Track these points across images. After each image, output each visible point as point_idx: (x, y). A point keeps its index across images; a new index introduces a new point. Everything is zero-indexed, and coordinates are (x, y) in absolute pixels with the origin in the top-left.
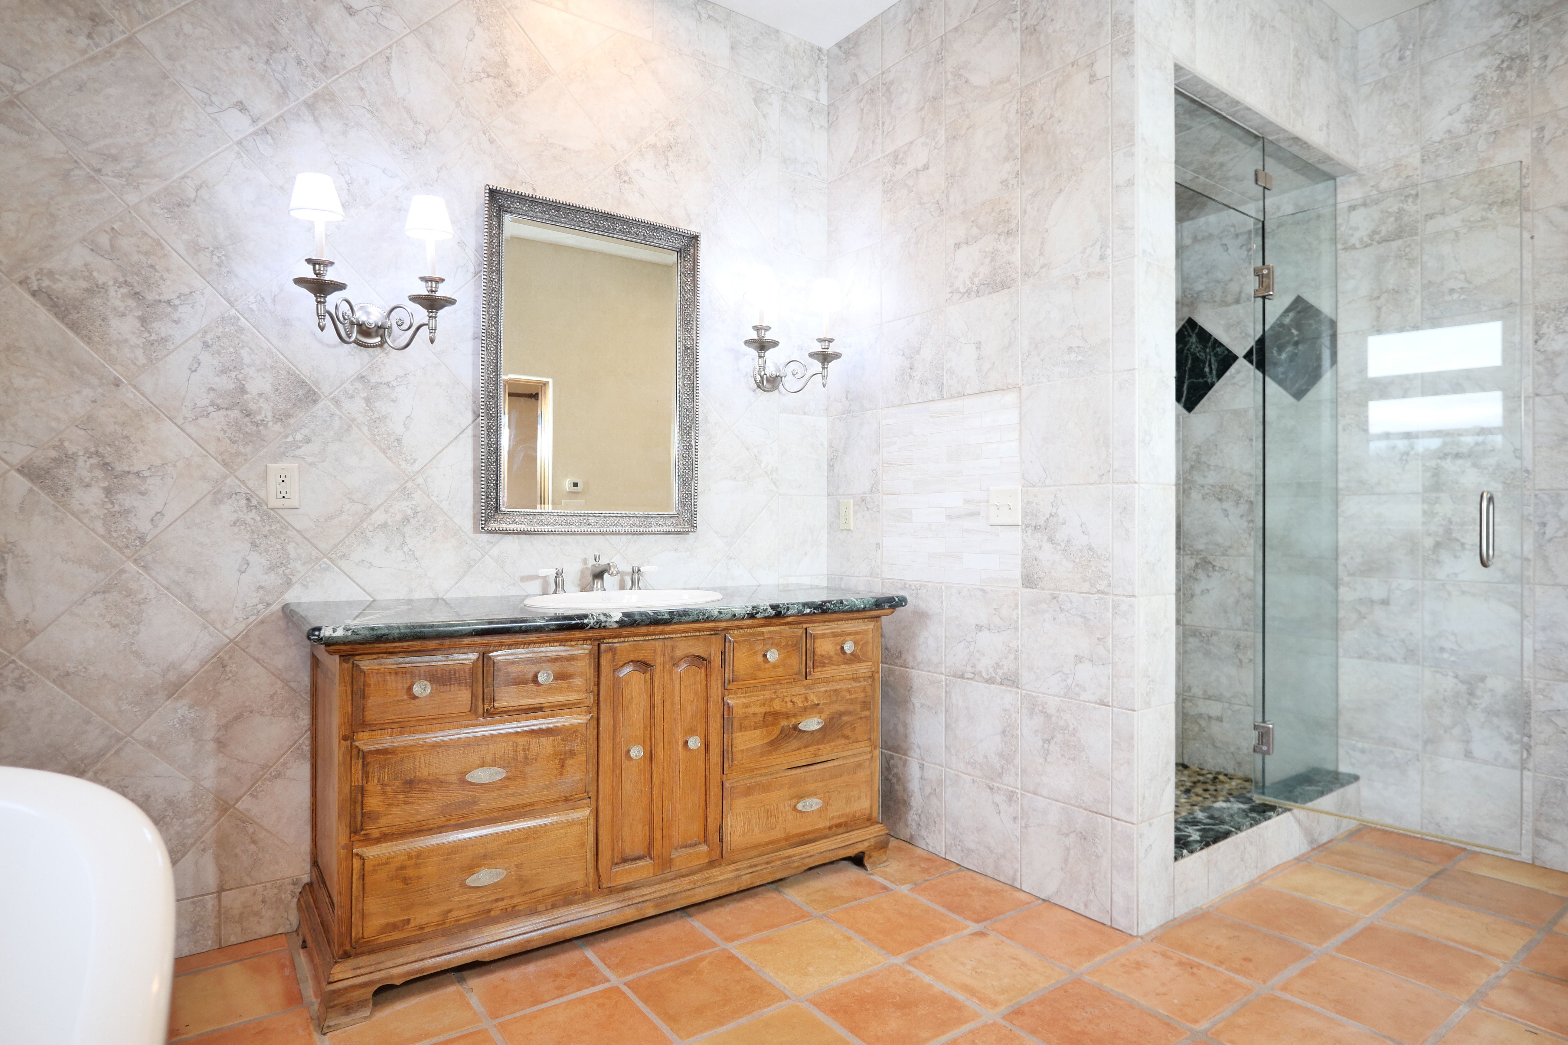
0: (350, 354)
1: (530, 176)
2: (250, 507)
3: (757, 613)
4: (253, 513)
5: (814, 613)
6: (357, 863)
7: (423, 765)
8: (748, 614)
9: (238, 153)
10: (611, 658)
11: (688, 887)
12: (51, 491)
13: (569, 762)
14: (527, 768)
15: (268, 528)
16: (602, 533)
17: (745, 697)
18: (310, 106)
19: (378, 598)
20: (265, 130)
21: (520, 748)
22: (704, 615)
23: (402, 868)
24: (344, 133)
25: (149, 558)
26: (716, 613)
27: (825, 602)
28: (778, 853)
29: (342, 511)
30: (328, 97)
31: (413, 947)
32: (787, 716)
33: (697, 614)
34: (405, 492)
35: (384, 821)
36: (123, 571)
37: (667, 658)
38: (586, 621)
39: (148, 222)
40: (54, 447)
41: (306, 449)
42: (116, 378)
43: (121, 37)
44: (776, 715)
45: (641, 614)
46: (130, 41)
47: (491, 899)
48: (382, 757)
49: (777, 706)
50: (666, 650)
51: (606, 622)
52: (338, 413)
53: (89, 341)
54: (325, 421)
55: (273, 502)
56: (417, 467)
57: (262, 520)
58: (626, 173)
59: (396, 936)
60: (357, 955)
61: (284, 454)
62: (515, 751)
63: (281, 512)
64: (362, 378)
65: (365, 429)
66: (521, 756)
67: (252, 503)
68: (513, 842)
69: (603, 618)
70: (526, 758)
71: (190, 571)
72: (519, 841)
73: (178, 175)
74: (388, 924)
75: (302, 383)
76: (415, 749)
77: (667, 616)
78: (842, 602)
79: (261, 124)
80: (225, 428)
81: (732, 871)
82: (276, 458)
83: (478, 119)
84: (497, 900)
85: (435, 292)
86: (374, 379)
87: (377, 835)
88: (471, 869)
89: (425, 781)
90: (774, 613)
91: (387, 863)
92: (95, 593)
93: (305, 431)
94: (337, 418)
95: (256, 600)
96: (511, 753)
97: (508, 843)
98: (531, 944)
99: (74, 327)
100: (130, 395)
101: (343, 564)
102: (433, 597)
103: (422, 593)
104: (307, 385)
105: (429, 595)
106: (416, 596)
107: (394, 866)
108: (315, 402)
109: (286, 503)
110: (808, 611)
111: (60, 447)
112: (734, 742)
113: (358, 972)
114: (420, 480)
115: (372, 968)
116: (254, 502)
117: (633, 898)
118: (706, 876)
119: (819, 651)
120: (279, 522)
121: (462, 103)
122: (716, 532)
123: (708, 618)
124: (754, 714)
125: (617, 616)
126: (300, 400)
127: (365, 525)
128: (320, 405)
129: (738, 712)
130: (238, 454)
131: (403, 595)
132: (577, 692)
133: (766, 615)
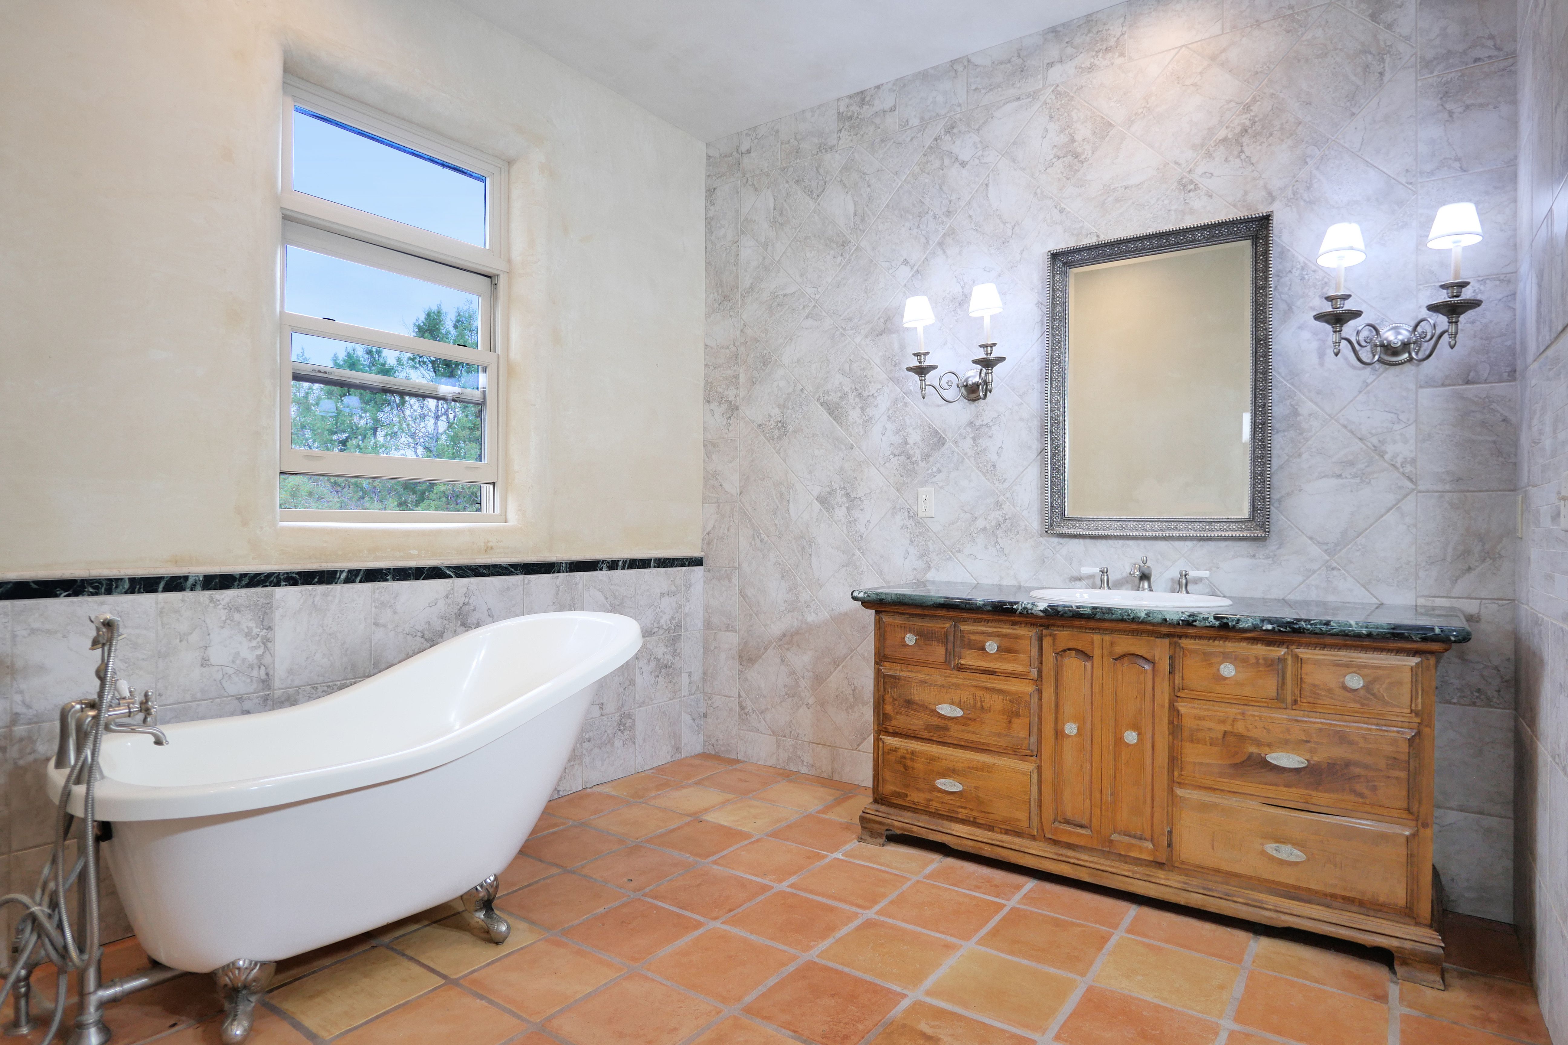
0: (964, 408)
1: (1094, 226)
2: (909, 517)
3: (1195, 621)
4: (911, 521)
5: (1280, 630)
6: (881, 744)
7: (915, 692)
8: (1182, 620)
9: (905, 292)
10: (1051, 642)
11: (1126, 873)
12: (827, 509)
13: (1016, 721)
14: (983, 716)
15: (918, 530)
16: (1165, 538)
17: (1200, 708)
18: (941, 244)
19: (980, 582)
20: (918, 271)
21: (978, 699)
22: (1129, 615)
23: (904, 758)
24: (960, 253)
25: (864, 547)
26: (1143, 615)
27: (1300, 620)
28: (1246, 891)
29: (959, 519)
30: (951, 232)
31: (910, 814)
32: (1258, 743)
33: (1121, 614)
34: (999, 505)
35: (894, 723)
36: (854, 555)
37: (1105, 652)
38: (1015, 607)
39: (864, 351)
40: (828, 486)
41: (939, 477)
42: (852, 445)
43: (854, 249)
44: (1241, 738)
45: (1065, 606)
46: (858, 249)
47: (958, 804)
48: (893, 680)
49: (1240, 728)
50: (1104, 644)
51: (1031, 609)
52: (956, 450)
53: (841, 425)
54: (949, 457)
55: (921, 514)
56: (1006, 485)
57: (916, 525)
58: (1191, 182)
59: (900, 802)
60: (882, 804)
61: (926, 482)
62: (975, 700)
63: (925, 520)
64: (971, 424)
65: (972, 459)
66: (979, 705)
67: (912, 515)
68: (972, 768)
69: (1029, 606)
70: (982, 707)
71: (881, 557)
72: (977, 769)
73: (877, 318)
74: (895, 792)
75: (936, 433)
76: (910, 680)
77: (1089, 611)
78: (1327, 623)
79: (915, 269)
80: (898, 467)
81: (1179, 882)
82: (924, 484)
83: (1051, 198)
84: (962, 807)
85: (990, 354)
86: (978, 423)
87: (891, 731)
88: (943, 775)
89: (917, 704)
90: (1217, 623)
91: (895, 751)
92: (843, 566)
93: (938, 465)
94: (956, 454)
95: (912, 577)
96: (972, 701)
97: (969, 768)
98: (983, 852)
99: (836, 419)
100: (857, 453)
101: (959, 555)
102: (1017, 584)
103: (1009, 581)
104: (939, 434)
105: (1013, 582)
106: (1005, 582)
107: (899, 754)
108: (943, 444)
109: (927, 514)
110: (1270, 627)
111: (830, 486)
112: (1183, 751)
113: (878, 814)
114: (1008, 495)
115: (884, 815)
116: (912, 514)
117: (1069, 857)
118: (1148, 873)
119: (1308, 679)
120: (924, 526)
121: (1039, 191)
122: (1311, 538)
123: (1133, 618)
124: (1210, 729)
125: (1042, 606)
126: (935, 445)
127: (972, 529)
128: (946, 446)
129: (1188, 723)
130: (904, 483)
131: (996, 581)
132: (1022, 665)
133: (1207, 624)
